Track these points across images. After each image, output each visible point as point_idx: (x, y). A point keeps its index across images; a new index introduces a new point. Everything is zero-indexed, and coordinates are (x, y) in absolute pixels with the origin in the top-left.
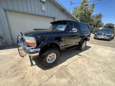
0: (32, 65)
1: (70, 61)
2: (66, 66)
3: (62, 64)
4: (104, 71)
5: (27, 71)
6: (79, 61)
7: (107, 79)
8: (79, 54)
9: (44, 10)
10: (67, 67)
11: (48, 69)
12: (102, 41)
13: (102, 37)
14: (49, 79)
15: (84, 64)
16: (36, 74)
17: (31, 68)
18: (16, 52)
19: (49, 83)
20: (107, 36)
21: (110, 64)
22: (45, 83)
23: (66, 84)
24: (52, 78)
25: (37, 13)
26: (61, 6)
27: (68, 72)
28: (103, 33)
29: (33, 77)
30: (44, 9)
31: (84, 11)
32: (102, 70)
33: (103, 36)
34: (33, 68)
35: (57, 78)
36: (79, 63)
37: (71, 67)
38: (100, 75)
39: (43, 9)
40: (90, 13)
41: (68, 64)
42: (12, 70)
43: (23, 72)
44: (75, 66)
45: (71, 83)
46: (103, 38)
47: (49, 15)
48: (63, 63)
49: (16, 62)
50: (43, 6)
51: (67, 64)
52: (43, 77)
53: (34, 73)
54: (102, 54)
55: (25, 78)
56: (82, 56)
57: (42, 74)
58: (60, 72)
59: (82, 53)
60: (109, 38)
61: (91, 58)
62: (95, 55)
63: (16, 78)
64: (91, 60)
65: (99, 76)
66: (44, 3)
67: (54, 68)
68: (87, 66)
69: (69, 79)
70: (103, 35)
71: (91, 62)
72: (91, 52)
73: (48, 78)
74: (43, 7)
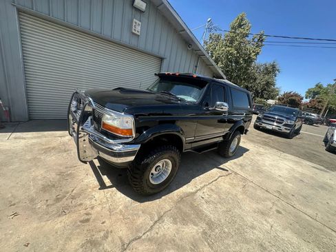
0: (103, 186)
1: (201, 183)
2: (194, 194)
3: (181, 189)
4: (278, 212)
5: (93, 202)
6: (222, 184)
7: (285, 229)
8: (221, 166)
9: (136, 32)
10: (195, 197)
11: (149, 201)
12: (273, 137)
13: (274, 126)
14: (157, 226)
15: (234, 192)
16: (118, 211)
17: (100, 195)
18: (43, 145)
19: (157, 233)
20: (285, 125)
21: (290, 197)
22: (146, 235)
23: (197, 237)
24: (163, 222)
25: (116, 36)
26: (184, 30)
27: (200, 211)
28: (276, 117)
29: (113, 218)
30: (138, 29)
31: (237, 50)
32: (275, 208)
33: (275, 124)
34: (108, 195)
35: (175, 222)
36: (224, 190)
37: (206, 197)
38: (270, 220)
39: (135, 30)
40: (249, 58)
41: (198, 190)
42: (47, 196)
43: (81, 204)
44: (215, 196)
45: (209, 236)
46: (277, 128)
47: (149, 49)
48: (185, 186)
49: (53, 175)
50: (137, 21)
51: (194, 190)
52: (140, 221)
53: (114, 208)
54: (273, 172)
55: (91, 220)
56: (230, 172)
57: (136, 212)
58: (180, 209)
59: (228, 165)
60: (289, 132)
61: (250, 178)
62: (259, 171)
63: (66, 219)
64: (250, 184)
65: (268, 222)
66: (139, 14)
67: (163, 197)
68: (241, 196)
69: (204, 226)
70: (277, 122)
71: (251, 189)
72: (249, 163)
73: (152, 223)
74: (136, 23)
